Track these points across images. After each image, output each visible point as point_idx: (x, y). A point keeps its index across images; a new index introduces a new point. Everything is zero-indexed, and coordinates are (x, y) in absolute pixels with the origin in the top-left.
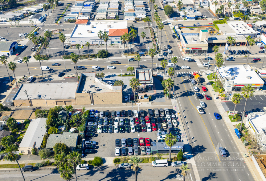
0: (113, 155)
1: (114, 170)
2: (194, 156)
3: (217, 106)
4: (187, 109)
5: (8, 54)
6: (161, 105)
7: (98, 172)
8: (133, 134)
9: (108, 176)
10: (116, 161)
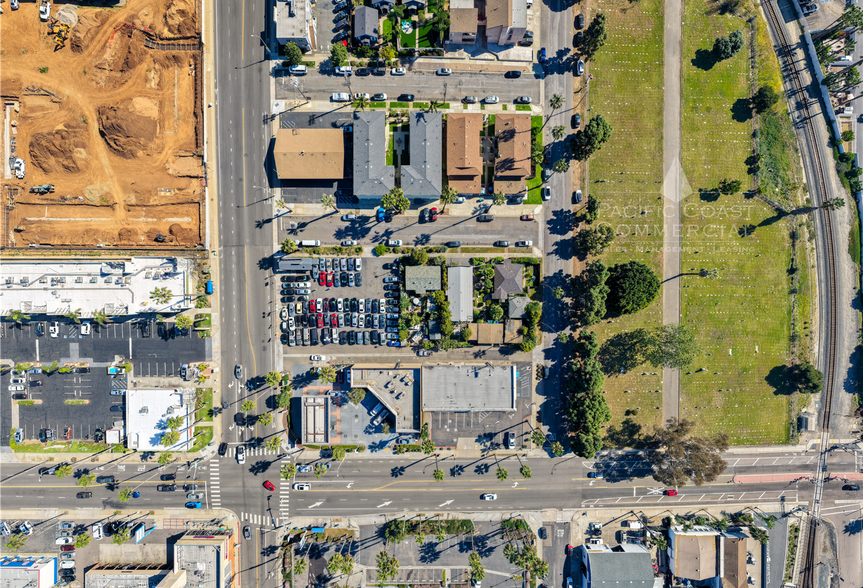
0: (364, 261)
1: (363, 236)
2: (273, 256)
3: (219, 351)
4: (263, 345)
5: (588, 548)
6: (299, 358)
7: (380, 234)
8: (340, 294)
9: (369, 229)
10: (359, 250)
